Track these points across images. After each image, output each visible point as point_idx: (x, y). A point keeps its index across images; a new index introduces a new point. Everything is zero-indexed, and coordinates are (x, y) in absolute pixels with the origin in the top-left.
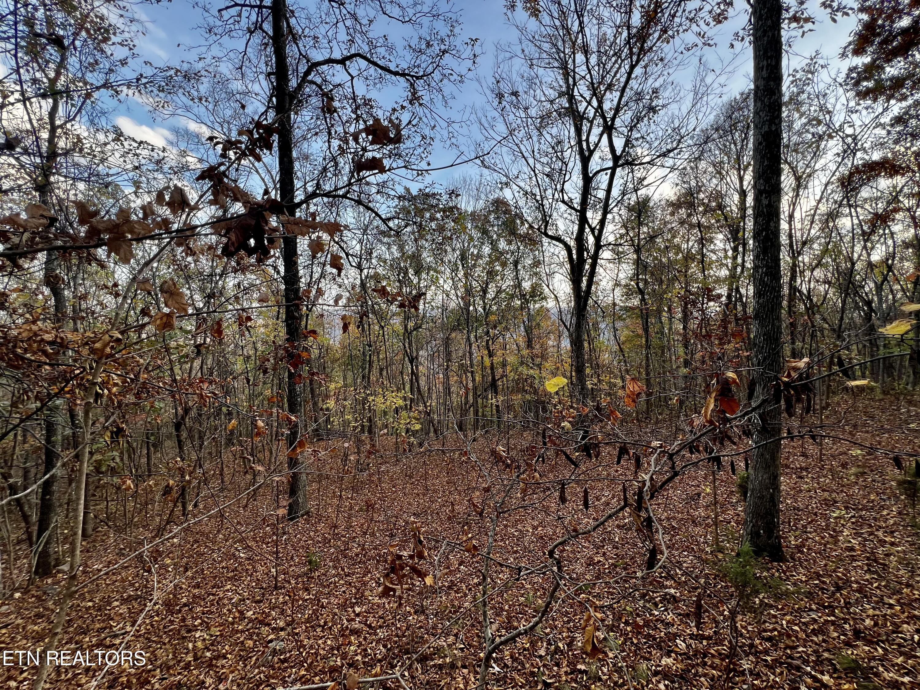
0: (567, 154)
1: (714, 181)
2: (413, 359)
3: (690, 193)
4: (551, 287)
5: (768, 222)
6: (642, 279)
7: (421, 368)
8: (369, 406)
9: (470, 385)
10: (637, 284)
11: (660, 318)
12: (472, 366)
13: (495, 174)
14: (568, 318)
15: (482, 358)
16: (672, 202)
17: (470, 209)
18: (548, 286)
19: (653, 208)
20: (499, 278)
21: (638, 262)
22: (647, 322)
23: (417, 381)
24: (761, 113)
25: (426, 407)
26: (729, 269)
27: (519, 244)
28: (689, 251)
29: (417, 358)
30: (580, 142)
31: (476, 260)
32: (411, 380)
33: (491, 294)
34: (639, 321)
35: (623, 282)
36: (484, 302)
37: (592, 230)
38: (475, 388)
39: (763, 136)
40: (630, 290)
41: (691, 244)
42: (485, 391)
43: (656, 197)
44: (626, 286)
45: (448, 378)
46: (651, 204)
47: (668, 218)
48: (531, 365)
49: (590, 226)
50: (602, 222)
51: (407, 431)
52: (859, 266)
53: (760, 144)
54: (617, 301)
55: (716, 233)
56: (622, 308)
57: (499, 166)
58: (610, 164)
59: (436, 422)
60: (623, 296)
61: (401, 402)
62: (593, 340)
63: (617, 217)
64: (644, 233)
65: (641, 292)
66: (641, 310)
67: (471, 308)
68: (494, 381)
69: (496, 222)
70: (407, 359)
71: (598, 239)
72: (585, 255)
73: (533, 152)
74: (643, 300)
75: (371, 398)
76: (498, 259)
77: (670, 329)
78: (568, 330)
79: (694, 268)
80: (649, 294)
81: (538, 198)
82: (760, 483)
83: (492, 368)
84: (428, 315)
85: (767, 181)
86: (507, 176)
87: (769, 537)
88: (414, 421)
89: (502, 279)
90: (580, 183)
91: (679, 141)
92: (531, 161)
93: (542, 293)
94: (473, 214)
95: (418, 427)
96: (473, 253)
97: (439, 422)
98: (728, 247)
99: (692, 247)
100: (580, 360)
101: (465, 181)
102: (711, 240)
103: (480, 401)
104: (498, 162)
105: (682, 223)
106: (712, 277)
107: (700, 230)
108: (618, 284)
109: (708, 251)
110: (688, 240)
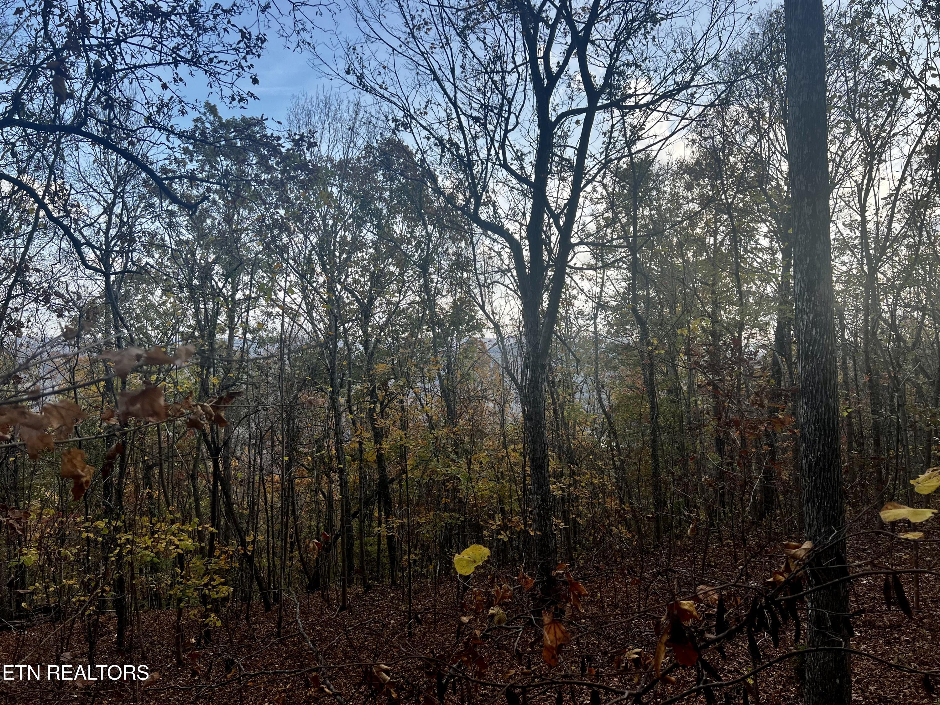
0: (511, 79)
1: (752, 138)
2: (218, 450)
4: (488, 308)
6: (642, 297)
7: (234, 463)
8: (120, 555)
9: (337, 496)
10: (634, 306)
11: (673, 365)
12: (340, 457)
13: (385, 104)
14: (517, 366)
15: (360, 443)
16: (687, 166)
17: (338, 157)
18: (482, 307)
19: (658, 175)
20: (393, 287)
21: (635, 269)
22: (652, 372)
23: (226, 491)
24: (797, 73)
25: (244, 544)
26: (777, 284)
27: (430, 228)
28: (717, 250)
29: (226, 443)
30: (533, 61)
31: (350, 254)
32: (214, 492)
33: (379, 317)
34: (640, 372)
35: (612, 302)
36: (365, 332)
37: (556, 217)
38: (345, 501)
40: (623, 315)
41: (719, 238)
42: (367, 502)
43: (662, 158)
44: (617, 308)
45: (291, 481)
46: (655, 169)
47: (682, 192)
48: (453, 456)
49: (551, 211)
50: (572, 204)
51: (205, 600)
54: (602, 336)
55: (757, 222)
56: (610, 348)
57: (391, 90)
58: (584, 104)
59: (264, 574)
60: (611, 326)
61: (188, 543)
62: (562, 406)
63: (600, 189)
64: (643, 217)
65: (641, 321)
66: (641, 354)
67: (341, 344)
68: (384, 483)
69: (387, 185)
70: (204, 448)
71: (565, 233)
72: (546, 257)
73: (453, 70)
74: (644, 335)
75: (123, 537)
76: (391, 252)
78: (519, 387)
79: (725, 279)
81: (462, 152)
83: (380, 458)
84: (252, 355)
86: (405, 109)
88: (218, 580)
89: (400, 292)
90: (535, 131)
91: (694, 73)
92: (449, 87)
93: (472, 318)
94: (344, 164)
95: (225, 591)
96: (344, 238)
97: (271, 571)
98: (776, 246)
99: (722, 243)
100: (538, 447)
101: (328, 104)
102: (751, 234)
103: (355, 524)
104: (388, 83)
105: (706, 202)
106: (754, 294)
107: (731, 217)
108: (601, 306)
109: (746, 251)
110: (715, 233)
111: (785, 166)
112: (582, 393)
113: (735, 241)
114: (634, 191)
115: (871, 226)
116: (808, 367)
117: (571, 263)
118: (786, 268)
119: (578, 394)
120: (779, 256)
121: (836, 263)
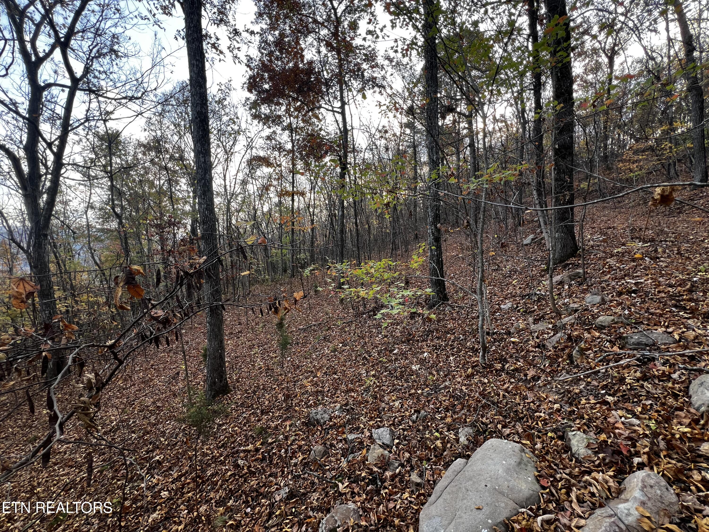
3: (157, 140)
5: (205, 174)
6: (118, 205)
10: (113, 209)
11: (139, 240)
16: (142, 143)
19: (124, 143)
21: (112, 188)
22: (126, 243)
26: (191, 206)
28: (161, 188)
34: (118, 242)
35: (98, 205)
37: (50, 145)
39: (198, 113)
40: (106, 213)
41: (162, 182)
44: (101, 209)
46: (122, 139)
49: (44, 140)
50: (62, 140)
52: (259, 213)
53: (196, 118)
54: (93, 223)
55: (180, 178)
56: (99, 230)
60: (99, 219)
62: (64, 262)
64: (117, 163)
65: (118, 216)
66: (119, 232)
71: (59, 156)
72: (42, 169)
74: (120, 223)
77: (149, 249)
78: (26, 252)
79: (166, 202)
80: (127, 218)
82: (213, 348)
85: (203, 145)
87: (221, 381)
91: (143, 93)
98: (190, 190)
99: (163, 184)
102: (177, 183)
106: (180, 210)
107: (167, 172)
108: (90, 206)
109: (176, 190)
110: (159, 179)
111: (192, 154)
112: (79, 254)
113: (170, 185)
114: (109, 147)
115: (228, 187)
116: (205, 227)
117: (64, 175)
118: (194, 198)
119: (77, 256)
120: (191, 194)
121: (215, 200)
